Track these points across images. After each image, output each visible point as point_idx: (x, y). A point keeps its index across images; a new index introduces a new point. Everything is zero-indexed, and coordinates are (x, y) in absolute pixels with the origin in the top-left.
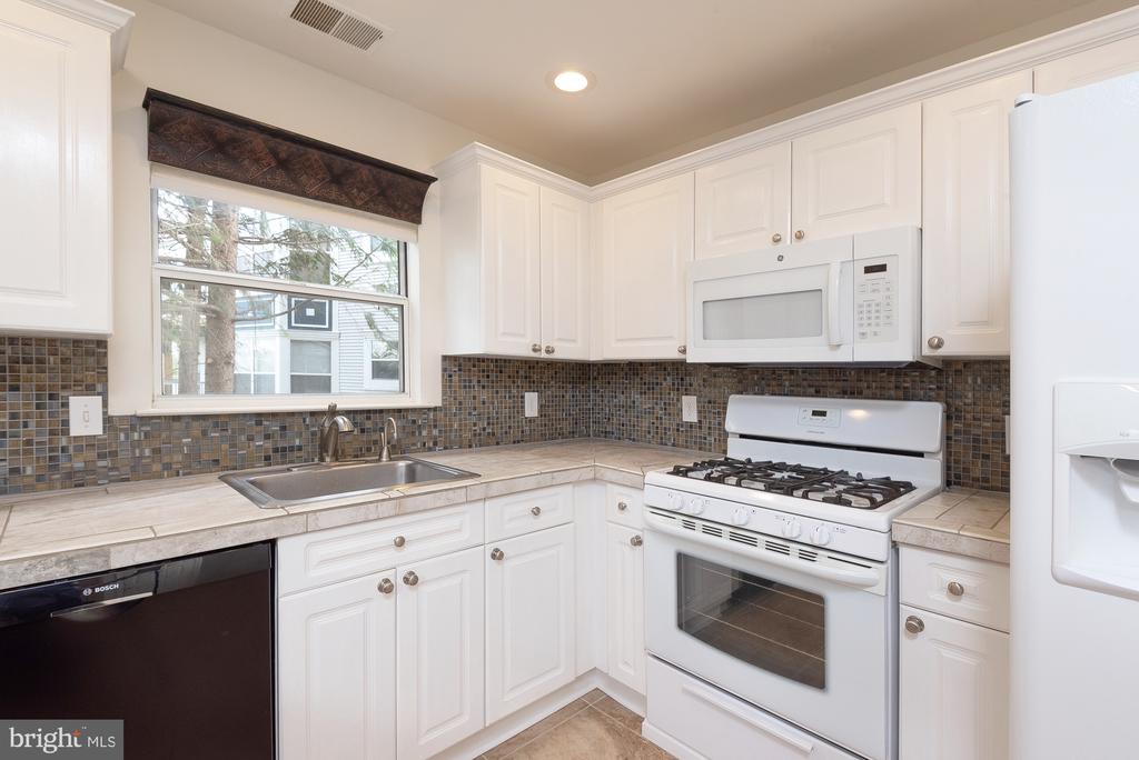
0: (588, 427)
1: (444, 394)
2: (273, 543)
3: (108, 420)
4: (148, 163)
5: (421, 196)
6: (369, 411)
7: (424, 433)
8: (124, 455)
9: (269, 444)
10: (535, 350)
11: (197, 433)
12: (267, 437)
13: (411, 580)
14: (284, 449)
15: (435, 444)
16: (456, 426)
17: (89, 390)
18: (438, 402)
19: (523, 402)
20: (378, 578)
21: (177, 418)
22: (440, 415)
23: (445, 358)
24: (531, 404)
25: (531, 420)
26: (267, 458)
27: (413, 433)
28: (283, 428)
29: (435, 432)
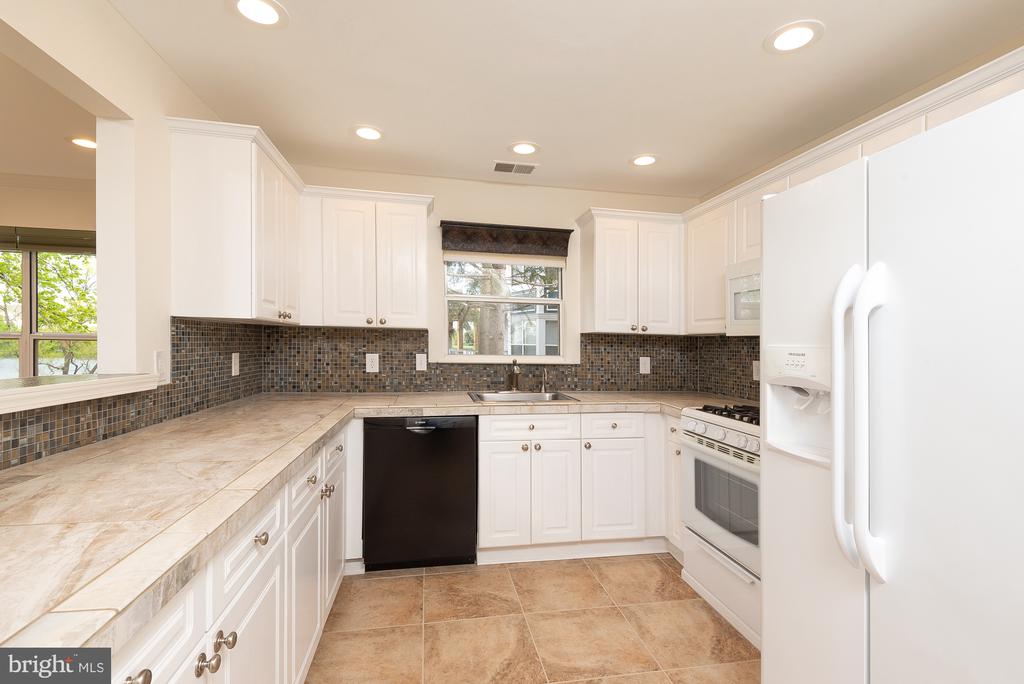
0: (695, 384)
1: (582, 356)
2: (477, 417)
3: (428, 364)
4: (442, 251)
5: (567, 241)
6: (537, 365)
7: (569, 379)
8: (434, 380)
9: (489, 379)
10: (633, 329)
11: (460, 371)
12: (488, 376)
13: (538, 448)
14: (496, 383)
15: (576, 386)
16: (589, 376)
17: (423, 352)
18: (578, 361)
19: (638, 363)
20: (524, 443)
21: (452, 364)
22: (579, 369)
23: (582, 335)
24: (645, 365)
25: (644, 376)
26: (488, 386)
27: (563, 380)
28: (496, 372)
29: (576, 380)
